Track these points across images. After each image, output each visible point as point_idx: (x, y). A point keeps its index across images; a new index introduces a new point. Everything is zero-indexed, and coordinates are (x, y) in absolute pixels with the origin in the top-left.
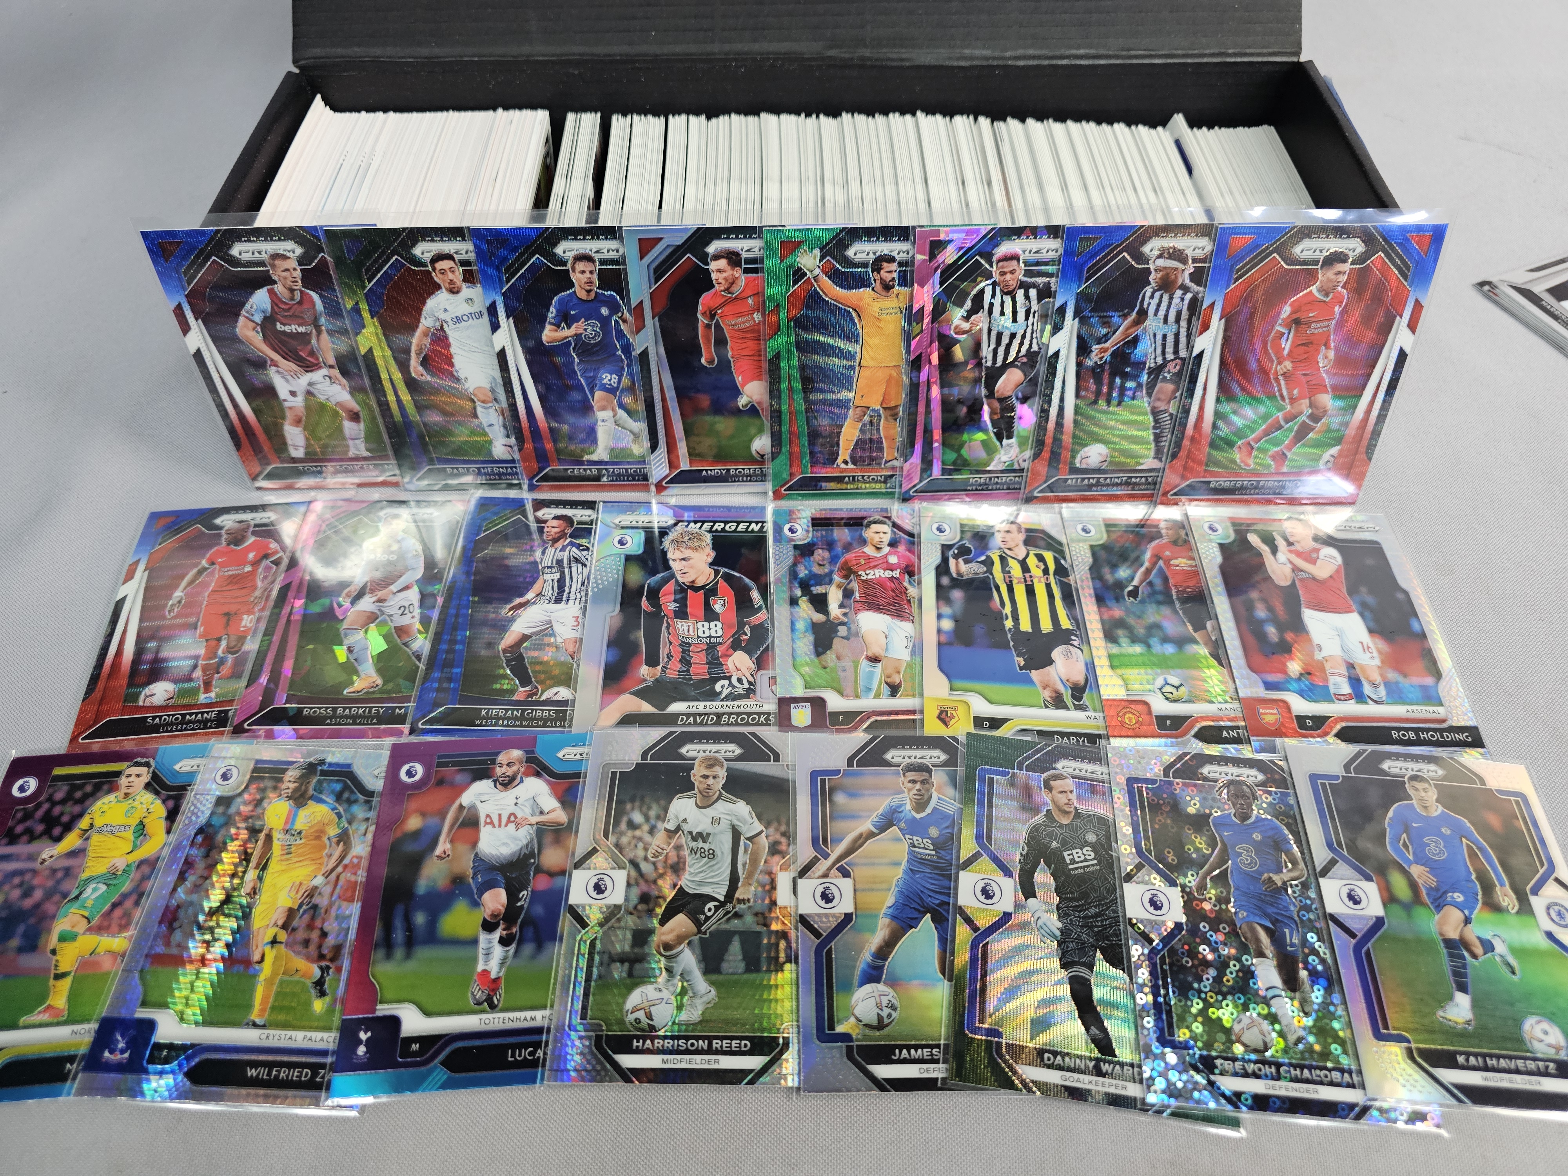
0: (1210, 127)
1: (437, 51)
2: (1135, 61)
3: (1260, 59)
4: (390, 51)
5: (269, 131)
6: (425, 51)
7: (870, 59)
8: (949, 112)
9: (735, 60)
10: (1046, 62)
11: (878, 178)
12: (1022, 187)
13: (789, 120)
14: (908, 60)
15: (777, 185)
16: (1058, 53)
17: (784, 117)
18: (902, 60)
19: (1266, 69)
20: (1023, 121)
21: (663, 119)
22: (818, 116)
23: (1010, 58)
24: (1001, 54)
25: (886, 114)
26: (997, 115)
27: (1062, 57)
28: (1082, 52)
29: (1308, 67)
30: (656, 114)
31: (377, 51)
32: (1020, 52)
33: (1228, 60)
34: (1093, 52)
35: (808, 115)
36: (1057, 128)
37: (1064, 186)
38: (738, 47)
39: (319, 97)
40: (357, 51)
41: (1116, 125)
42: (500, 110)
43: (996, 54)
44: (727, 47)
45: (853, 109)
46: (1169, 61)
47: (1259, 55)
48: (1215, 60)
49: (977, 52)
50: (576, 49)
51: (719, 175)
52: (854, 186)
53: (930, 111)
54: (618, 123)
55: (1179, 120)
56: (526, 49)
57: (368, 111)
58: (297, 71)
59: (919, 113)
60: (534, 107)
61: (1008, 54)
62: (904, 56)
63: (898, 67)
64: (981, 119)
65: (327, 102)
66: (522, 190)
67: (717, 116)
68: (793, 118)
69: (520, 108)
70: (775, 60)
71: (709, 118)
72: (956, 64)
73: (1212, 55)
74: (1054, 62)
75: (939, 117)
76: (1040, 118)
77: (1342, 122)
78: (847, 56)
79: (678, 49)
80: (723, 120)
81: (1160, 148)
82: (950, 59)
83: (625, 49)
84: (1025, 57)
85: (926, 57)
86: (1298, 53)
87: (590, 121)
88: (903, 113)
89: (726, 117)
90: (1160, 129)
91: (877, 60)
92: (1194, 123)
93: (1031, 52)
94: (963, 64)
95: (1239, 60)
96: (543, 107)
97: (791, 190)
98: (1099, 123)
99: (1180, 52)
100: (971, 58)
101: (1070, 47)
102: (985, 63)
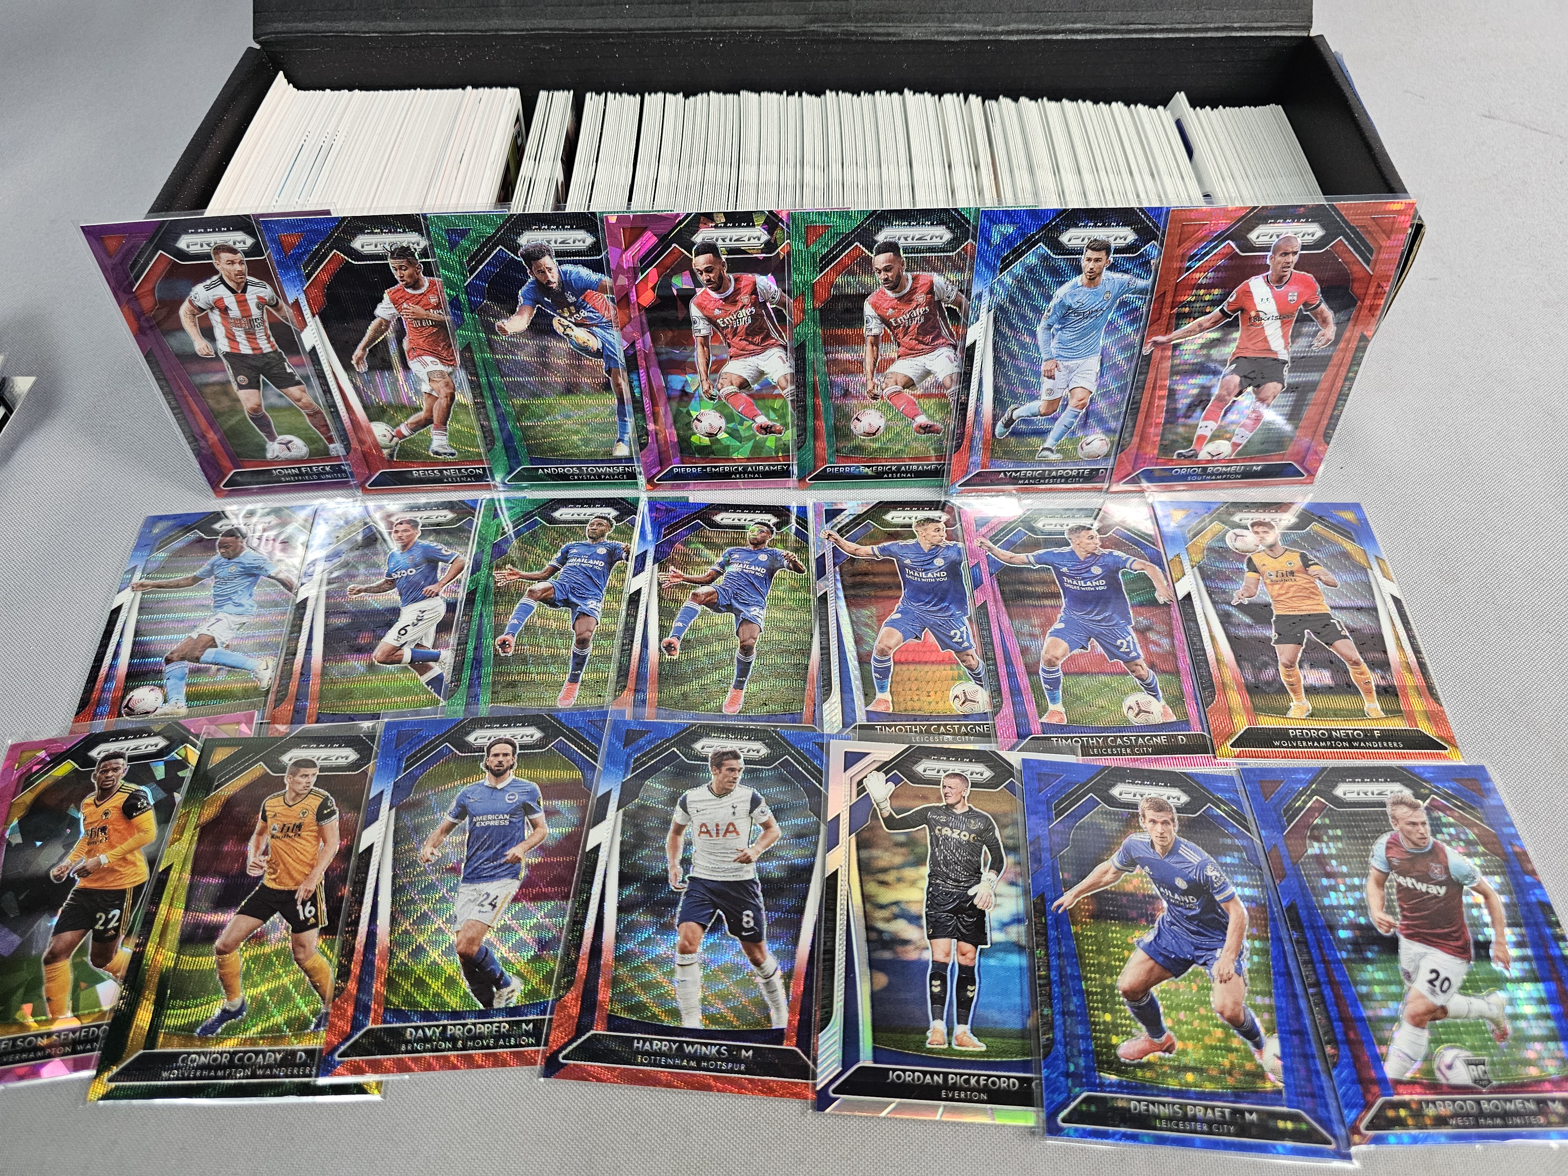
0: (1214, 106)
1: (403, 25)
2: (1134, 36)
3: (1267, 34)
4: (353, 25)
5: (226, 110)
6: (389, 25)
7: (854, 34)
8: (938, 91)
9: (712, 34)
10: (1040, 37)
11: (861, 160)
12: (1011, 171)
13: (770, 99)
14: (894, 35)
15: (755, 167)
16: (1052, 27)
17: (764, 95)
18: (889, 34)
19: (1273, 44)
20: (1016, 100)
21: (638, 97)
22: (800, 95)
23: (1002, 33)
24: (993, 29)
25: (872, 92)
26: (989, 94)
27: (1057, 32)
28: (1078, 26)
29: (1318, 42)
30: (632, 93)
31: (341, 26)
32: (1013, 26)
33: (1234, 34)
34: (1090, 26)
35: (790, 93)
36: (1052, 107)
37: (1056, 170)
38: (717, 21)
39: (281, 73)
40: (321, 25)
41: (1114, 104)
42: (469, 88)
43: (987, 29)
44: (704, 21)
45: (837, 88)
46: (1171, 35)
47: (1266, 29)
48: (1219, 35)
49: (968, 27)
50: (546, 24)
51: (695, 157)
52: (835, 168)
53: (918, 89)
54: (592, 101)
55: (1181, 98)
56: (495, 23)
57: (333, 89)
58: (258, 47)
59: (906, 91)
60: (504, 86)
61: (1000, 29)
62: (891, 30)
63: (884, 42)
64: (972, 97)
65: (290, 79)
66: (488, 172)
67: (695, 94)
68: (775, 96)
69: (490, 86)
70: (754, 34)
71: (686, 96)
72: (945, 38)
73: (1217, 29)
74: (1049, 37)
75: (927, 95)
76: (1034, 97)
77: (1352, 102)
78: (831, 30)
79: (653, 23)
80: (701, 98)
81: (1160, 129)
82: (938, 33)
83: (599, 23)
84: (1018, 32)
85: (913, 32)
86: (1308, 28)
87: (563, 99)
88: (889, 92)
89: (705, 95)
90: (1160, 108)
91: (862, 34)
92: (1196, 102)
93: (1024, 26)
94: (952, 38)
95: (1245, 34)
96: (513, 86)
97: (770, 173)
98: (1096, 102)
99: (1182, 26)
100: (961, 33)
101: (1065, 21)
102: (976, 38)
